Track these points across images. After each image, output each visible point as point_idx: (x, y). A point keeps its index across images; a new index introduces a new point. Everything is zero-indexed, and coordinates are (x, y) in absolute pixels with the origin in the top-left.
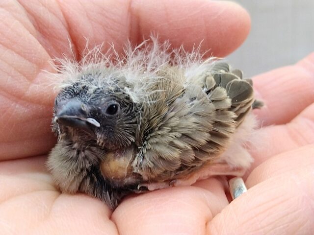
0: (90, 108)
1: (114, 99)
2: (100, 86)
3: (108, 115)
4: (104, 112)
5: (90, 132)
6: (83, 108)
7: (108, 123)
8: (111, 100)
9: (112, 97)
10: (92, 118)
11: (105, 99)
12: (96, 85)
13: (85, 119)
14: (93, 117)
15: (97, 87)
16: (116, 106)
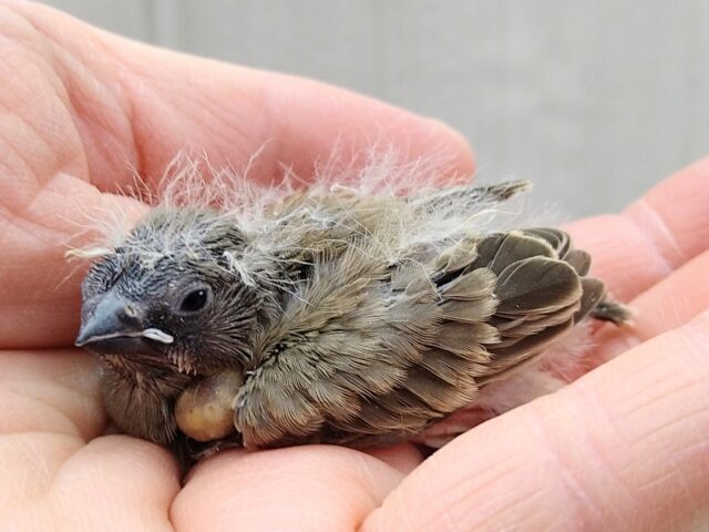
0: (147, 308)
1: (197, 279)
2: (168, 253)
3: (185, 314)
4: (175, 310)
5: (155, 356)
6: (129, 313)
7: (190, 330)
8: (191, 282)
9: (193, 276)
10: (152, 327)
11: (179, 283)
12: (159, 251)
13: (139, 334)
14: (155, 325)
15: (161, 256)
16: (205, 291)
